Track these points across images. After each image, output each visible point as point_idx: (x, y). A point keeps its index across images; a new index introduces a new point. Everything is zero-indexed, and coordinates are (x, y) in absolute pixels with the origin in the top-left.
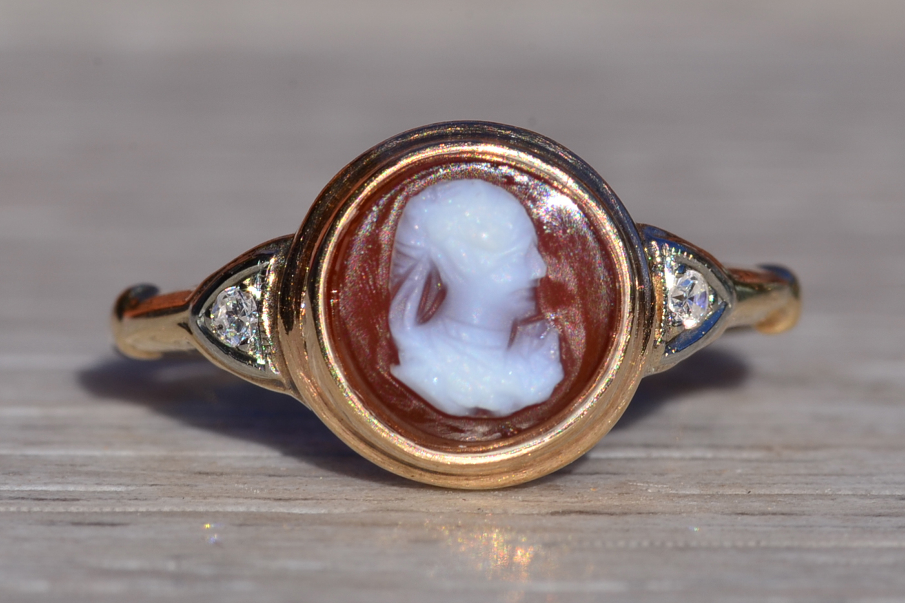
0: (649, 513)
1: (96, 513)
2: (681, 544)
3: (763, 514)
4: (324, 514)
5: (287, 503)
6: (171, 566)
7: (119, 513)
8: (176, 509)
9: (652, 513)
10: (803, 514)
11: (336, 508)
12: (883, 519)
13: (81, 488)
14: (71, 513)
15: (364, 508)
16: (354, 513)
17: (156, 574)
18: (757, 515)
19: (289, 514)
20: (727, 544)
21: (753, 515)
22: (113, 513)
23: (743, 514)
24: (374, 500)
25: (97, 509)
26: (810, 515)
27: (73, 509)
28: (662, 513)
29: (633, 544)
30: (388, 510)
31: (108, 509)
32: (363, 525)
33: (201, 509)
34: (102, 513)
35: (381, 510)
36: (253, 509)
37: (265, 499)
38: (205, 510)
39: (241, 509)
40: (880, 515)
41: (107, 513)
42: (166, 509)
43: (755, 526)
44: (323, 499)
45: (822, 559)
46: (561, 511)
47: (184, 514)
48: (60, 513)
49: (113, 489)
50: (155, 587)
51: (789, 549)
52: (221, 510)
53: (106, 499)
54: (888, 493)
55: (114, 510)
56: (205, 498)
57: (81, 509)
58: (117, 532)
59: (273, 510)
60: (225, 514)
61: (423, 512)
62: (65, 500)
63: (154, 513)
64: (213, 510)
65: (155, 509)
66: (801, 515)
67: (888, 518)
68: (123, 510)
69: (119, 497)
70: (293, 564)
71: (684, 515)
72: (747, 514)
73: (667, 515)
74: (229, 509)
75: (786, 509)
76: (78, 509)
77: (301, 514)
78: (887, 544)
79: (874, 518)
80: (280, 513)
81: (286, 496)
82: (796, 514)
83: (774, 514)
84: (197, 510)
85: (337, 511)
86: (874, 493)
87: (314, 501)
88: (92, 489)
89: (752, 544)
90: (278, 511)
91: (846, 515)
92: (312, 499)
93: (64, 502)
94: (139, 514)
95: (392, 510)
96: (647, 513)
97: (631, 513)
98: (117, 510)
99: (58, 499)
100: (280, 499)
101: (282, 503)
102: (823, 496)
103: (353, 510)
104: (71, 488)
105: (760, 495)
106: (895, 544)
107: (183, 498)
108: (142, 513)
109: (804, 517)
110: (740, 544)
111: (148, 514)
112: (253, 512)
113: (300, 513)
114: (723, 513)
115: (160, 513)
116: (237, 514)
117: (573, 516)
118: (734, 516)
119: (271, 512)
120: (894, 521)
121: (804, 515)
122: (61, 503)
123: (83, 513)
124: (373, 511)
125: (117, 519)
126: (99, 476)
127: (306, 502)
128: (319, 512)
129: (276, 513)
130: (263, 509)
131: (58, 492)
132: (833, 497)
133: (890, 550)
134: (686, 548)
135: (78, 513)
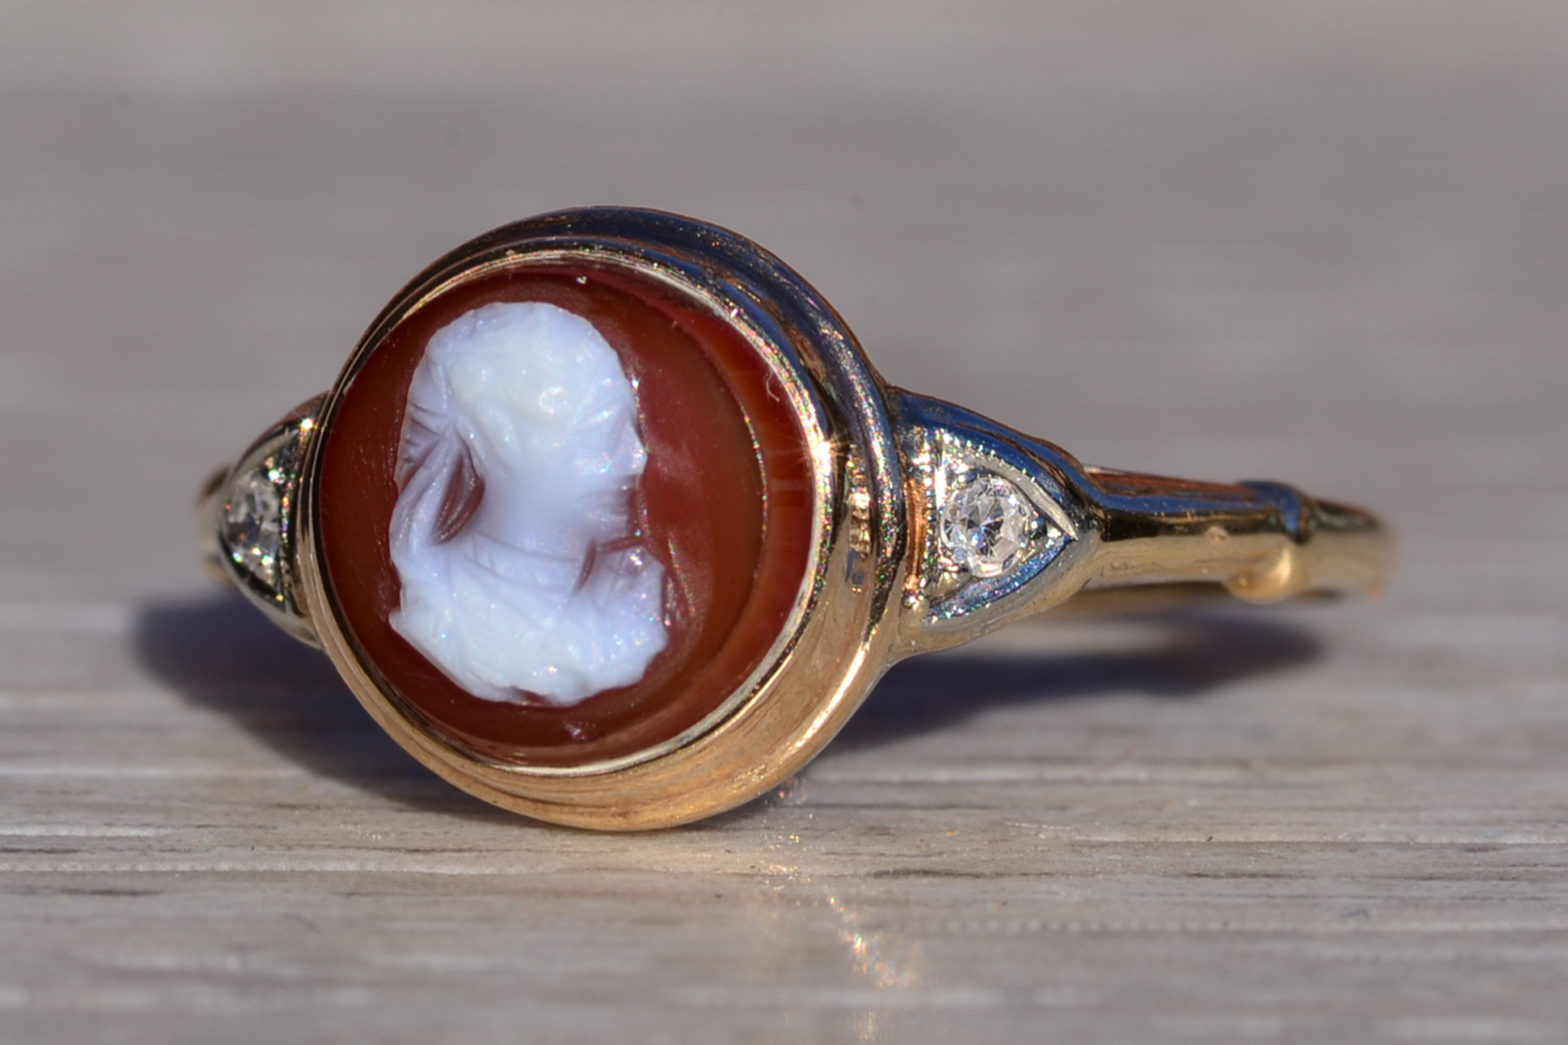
0: (1041, 874)
1: (105, 873)
2: (1094, 927)
3: (1234, 875)
4: (491, 875)
5: (428, 857)
6: (232, 963)
7: (143, 873)
8: (239, 867)
9: (1046, 874)
10: (1301, 875)
11: (511, 866)
12: (1437, 883)
13: (80, 832)
14: (62, 873)
15: (559, 866)
16: (542, 874)
17: (206, 977)
18: (1223, 877)
19: (431, 875)
20: (1173, 926)
21: (1216, 876)
22: (133, 874)
23: (1199, 875)
24: (574, 852)
25: (106, 868)
26: (1312, 878)
27: (66, 867)
28: (1063, 874)
29: (1014, 926)
30: (599, 869)
31: (125, 868)
32: (558, 894)
33: (283, 866)
34: (115, 874)
35: (587, 869)
36: (371, 867)
37: (391, 849)
38: (289, 869)
39: (352, 867)
40: (1431, 878)
41: (124, 874)
42: (224, 866)
43: (1220, 895)
44: (488, 851)
45: (1331, 951)
46: (891, 871)
47: (254, 875)
48: (43, 874)
49: (133, 832)
50: (204, 999)
51: (1279, 935)
52: (316, 868)
53: (121, 850)
54: (1445, 840)
55: (136, 869)
56: (289, 848)
57: (80, 868)
58: (140, 905)
59: (405, 869)
60: (322, 876)
61: (658, 872)
62: (52, 851)
63: (203, 873)
64: (303, 868)
65: (204, 868)
66: (1297, 877)
67: (1446, 883)
68: (151, 869)
69: (144, 848)
70: (439, 961)
71: (1100, 877)
72: (1206, 876)
73: (1071, 877)
74: (330, 866)
75: (1273, 868)
76: (74, 867)
77: (452, 876)
78: (1442, 925)
79: (1422, 882)
80: (418, 873)
81: (428, 846)
82: (1290, 876)
83: (1253, 875)
84: (276, 869)
85: (512, 871)
86: (1421, 839)
87: (474, 854)
88: (97, 833)
89: (1214, 926)
90: (413, 870)
91: (1373, 877)
92: (470, 850)
93: (51, 856)
94: (177, 875)
95: (606, 869)
96: (1037, 874)
97: (1010, 875)
98: (141, 868)
99: (40, 851)
100: (417, 851)
101: (420, 857)
102: (1336, 845)
103: (540, 869)
104: (63, 831)
105: (1228, 844)
106: (1456, 926)
107: (253, 848)
108: (183, 873)
109: (1303, 881)
110: (1195, 926)
111: (193, 875)
112: (370, 872)
113: (449, 873)
114: (1165, 875)
115: (214, 873)
116: (343, 875)
117: (912, 879)
118: (1184, 880)
119: (402, 872)
120: (1457, 887)
121: (1303, 877)
122: (45, 856)
123: (83, 874)
124: (574, 870)
125: (140, 885)
126: (111, 810)
127: (461, 855)
128: (482, 872)
129: (410, 873)
130: (389, 867)
131: (42, 838)
132: (1352, 847)
133: (1448, 936)
134: (1104, 934)
135: (74, 874)
